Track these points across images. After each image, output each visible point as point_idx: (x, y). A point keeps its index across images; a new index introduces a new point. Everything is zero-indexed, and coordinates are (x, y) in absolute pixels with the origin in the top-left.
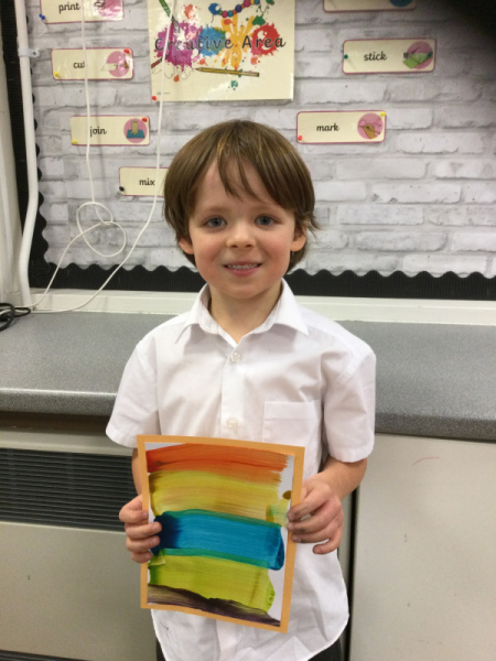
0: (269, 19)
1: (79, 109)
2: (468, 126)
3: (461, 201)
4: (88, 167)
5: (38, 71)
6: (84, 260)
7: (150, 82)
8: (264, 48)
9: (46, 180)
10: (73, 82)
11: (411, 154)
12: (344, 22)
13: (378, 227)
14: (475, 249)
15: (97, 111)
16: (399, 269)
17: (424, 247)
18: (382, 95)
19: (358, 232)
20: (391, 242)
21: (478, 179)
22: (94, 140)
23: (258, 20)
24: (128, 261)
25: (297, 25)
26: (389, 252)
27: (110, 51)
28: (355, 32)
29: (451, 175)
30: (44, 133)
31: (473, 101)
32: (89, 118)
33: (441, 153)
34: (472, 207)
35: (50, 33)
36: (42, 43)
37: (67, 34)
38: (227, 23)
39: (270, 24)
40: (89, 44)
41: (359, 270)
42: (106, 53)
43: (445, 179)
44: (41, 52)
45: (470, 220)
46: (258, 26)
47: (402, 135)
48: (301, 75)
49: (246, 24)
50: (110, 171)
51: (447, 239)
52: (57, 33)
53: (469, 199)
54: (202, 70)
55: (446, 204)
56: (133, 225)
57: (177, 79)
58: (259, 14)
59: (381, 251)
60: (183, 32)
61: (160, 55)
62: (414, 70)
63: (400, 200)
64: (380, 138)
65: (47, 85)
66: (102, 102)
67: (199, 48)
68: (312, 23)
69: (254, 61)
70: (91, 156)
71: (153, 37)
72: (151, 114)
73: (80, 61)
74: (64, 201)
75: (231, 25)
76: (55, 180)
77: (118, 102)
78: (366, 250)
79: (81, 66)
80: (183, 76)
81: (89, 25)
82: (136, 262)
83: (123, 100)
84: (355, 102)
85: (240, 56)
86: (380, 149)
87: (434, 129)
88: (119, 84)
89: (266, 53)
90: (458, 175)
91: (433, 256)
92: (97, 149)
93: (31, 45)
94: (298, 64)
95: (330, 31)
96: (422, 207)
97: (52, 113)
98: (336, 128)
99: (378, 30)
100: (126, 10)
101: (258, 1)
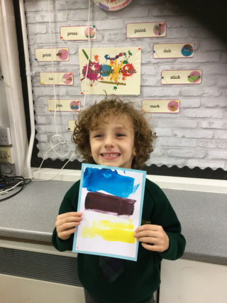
0: (130, 62)
1: (51, 97)
2: (216, 107)
3: (213, 138)
4: (55, 119)
5: (34, 81)
6: (54, 157)
7: (80, 86)
8: (128, 73)
9: (38, 124)
10: (49, 86)
11: (191, 118)
12: (162, 63)
13: (177, 148)
14: (219, 158)
15: (59, 97)
16: (186, 165)
17: (197, 156)
18: (178, 93)
19: (168, 149)
20: (182, 154)
21: (221, 129)
22: (58, 109)
23: (125, 62)
24: (72, 158)
25: (142, 64)
26: (182, 158)
27: (64, 73)
28: (167, 67)
29: (209, 127)
30: (37, 106)
31: (219, 96)
32: (55, 100)
33: (204, 118)
34: (218, 141)
35: (39, 66)
36: (35, 70)
37: (46, 66)
38: (112, 63)
39: (130, 64)
40: (55, 70)
41: (169, 165)
43: (206, 129)
44: (36, 73)
45: (217, 146)
46: (125, 64)
47: (187, 110)
48: (143, 85)
49: (120, 63)
50: (64, 121)
51: (207, 154)
52: (42, 65)
53: (216, 137)
54: (102, 82)
55: (207, 139)
57: (91, 85)
58: (126, 59)
59: (178, 157)
60: (94, 66)
61: (84, 75)
62: (192, 83)
63: (186, 136)
64: (177, 111)
65: (38, 87)
66: (61, 94)
67: (101, 73)
68: (149, 63)
69: (123, 79)
70: (56, 116)
71: (82, 68)
72: (81, 100)
73: (51, 77)
74: (45, 133)
75: (114, 64)
76: (42, 124)
77: (67, 94)
78: (172, 157)
79: (52, 79)
80: (94, 84)
81: (55, 63)
82: (74, 158)
83: (70, 93)
84: (167, 96)
85: (118, 76)
86: (177, 115)
87: (201, 108)
88: (68, 87)
89: (129, 75)
90: (212, 127)
91: (201, 160)
92: (59, 113)
93: (31, 70)
94: (142, 80)
95: (156, 66)
96: (195, 140)
97: (41, 98)
98: (158, 106)
99: (176, 66)
100: (70, 57)
101: (125, 54)
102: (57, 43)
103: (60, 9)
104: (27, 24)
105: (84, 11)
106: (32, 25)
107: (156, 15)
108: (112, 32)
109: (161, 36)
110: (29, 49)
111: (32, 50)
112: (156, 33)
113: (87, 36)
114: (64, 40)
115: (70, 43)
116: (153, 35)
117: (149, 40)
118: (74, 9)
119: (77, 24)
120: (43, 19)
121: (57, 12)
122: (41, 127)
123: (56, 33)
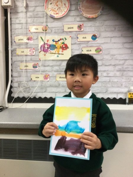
0: (66, 43)
1: (22, 61)
2: (110, 65)
3: (110, 81)
4: (24, 74)
5: (13, 53)
6: (21, 96)
7: (39, 56)
8: (64, 49)
9: (13, 77)
10: (21, 55)
12: (82, 44)
14: (114, 92)
15: (26, 62)
17: (102, 92)
21: (113, 77)
22: (25, 68)
23: (63, 43)
24: (32, 96)
25: (72, 44)
28: (84, 46)
30: (13, 66)
31: (110, 60)
32: (24, 63)
33: (104, 71)
34: (112, 83)
35: (16, 45)
36: (14, 47)
37: (20, 45)
38: (56, 43)
40: (25, 47)
42: (29, 49)
43: (106, 76)
44: (14, 49)
45: (112, 86)
48: (73, 54)
49: (60, 44)
50: (29, 75)
51: (107, 90)
52: (18, 45)
54: (51, 53)
55: (107, 82)
56: (33, 87)
60: (46, 45)
61: (41, 50)
62: (97, 53)
65: (15, 56)
66: (27, 60)
67: (50, 49)
68: (75, 44)
69: (62, 51)
70: (24, 72)
71: (40, 46)
72: (39, 63)
74: (17, 82)
76: (15, 77)
77: (31, 60)
79: (23, 52)
80: (46, 54)
81: (25, 43)
82: (34, 96)
85: (59, 50)
87: (103, 66)
88: (32, 56)
89: (65, 50)
90: (109, 76)
91: (104, 94)
92: (26, 70)
93: (12, 47)
94: (72, 52)
95: (79, 45)
96: (101, 83)
97: (16, 62)
99: (89, 45)
100: (34, 40)
101: (63, 39)
102: (27, 33)
103: (29, 17)
104: (11, 24)
105: (42, 18)
106: (14, 25)
107: (78, 20)
108: (56, 29)
109: (81, 30)
110: (11, 36)
111: (13, 37)
112: (78, 29)
113: (43, 30)
114: (31, 32)
115: (34, 34)
116: (77, 30)
117: (75, 32)
118: (37, 17)
119: (38, 24)
120: (20, 21)
121: (28, 18)
122: (15, 78)
123: (27, 29)
